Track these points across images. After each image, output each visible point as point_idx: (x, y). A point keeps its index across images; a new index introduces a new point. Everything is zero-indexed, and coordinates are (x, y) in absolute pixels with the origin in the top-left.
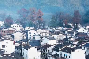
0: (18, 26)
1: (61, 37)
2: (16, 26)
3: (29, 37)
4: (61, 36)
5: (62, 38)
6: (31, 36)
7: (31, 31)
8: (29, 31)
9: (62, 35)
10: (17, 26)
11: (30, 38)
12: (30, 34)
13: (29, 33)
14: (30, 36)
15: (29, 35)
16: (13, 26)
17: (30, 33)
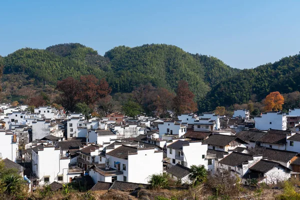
0: (50, 110)
1: (134, 132)
2: (46, 111)
3: (69, 133)
4: (135, 130)
5: (136, 134)
6: (74, 130)
7: (72, 121)
8: (70, 120)
9: (136, 128)
10: (48, 112)
11: (71, 135)
12: (71, 128)
13: (68, 125)
14: (72, 130)
15: (69, 128)
16: (40, 111)
17: (71, 125)
